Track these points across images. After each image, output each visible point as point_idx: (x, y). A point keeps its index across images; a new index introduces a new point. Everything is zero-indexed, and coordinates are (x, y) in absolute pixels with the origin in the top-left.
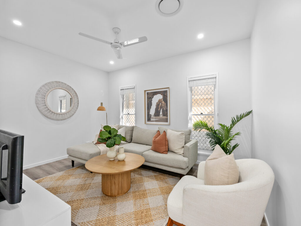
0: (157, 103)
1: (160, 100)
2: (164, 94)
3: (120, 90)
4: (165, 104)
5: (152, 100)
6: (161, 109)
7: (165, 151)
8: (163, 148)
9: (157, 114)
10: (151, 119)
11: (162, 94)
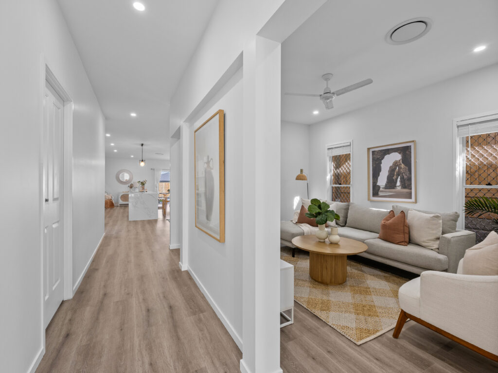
0: (390, 167)
1: (396, 163)
2: (405, 151)
3: (326, 149)
4: (407, 168)
5: (381, 163)
6: (399, 177)
7: (403, 242)
8: (400, 237)
9: (391, 184)
10: (379, 193)
11: (400, 153)
